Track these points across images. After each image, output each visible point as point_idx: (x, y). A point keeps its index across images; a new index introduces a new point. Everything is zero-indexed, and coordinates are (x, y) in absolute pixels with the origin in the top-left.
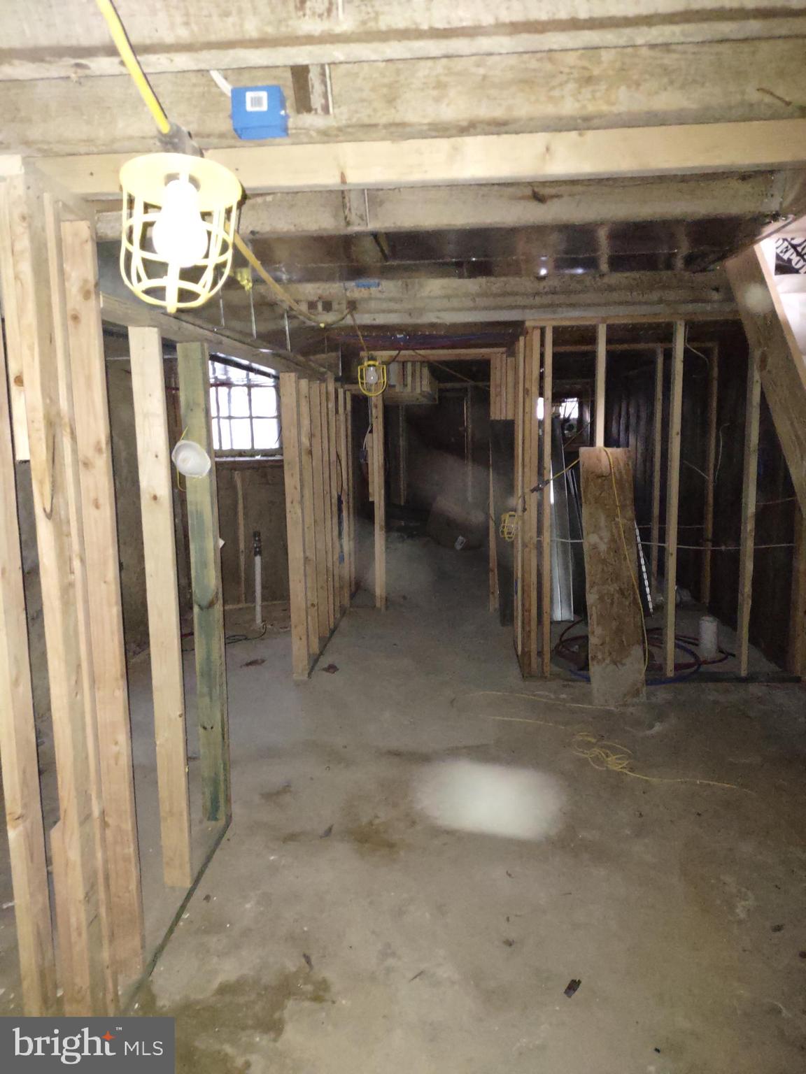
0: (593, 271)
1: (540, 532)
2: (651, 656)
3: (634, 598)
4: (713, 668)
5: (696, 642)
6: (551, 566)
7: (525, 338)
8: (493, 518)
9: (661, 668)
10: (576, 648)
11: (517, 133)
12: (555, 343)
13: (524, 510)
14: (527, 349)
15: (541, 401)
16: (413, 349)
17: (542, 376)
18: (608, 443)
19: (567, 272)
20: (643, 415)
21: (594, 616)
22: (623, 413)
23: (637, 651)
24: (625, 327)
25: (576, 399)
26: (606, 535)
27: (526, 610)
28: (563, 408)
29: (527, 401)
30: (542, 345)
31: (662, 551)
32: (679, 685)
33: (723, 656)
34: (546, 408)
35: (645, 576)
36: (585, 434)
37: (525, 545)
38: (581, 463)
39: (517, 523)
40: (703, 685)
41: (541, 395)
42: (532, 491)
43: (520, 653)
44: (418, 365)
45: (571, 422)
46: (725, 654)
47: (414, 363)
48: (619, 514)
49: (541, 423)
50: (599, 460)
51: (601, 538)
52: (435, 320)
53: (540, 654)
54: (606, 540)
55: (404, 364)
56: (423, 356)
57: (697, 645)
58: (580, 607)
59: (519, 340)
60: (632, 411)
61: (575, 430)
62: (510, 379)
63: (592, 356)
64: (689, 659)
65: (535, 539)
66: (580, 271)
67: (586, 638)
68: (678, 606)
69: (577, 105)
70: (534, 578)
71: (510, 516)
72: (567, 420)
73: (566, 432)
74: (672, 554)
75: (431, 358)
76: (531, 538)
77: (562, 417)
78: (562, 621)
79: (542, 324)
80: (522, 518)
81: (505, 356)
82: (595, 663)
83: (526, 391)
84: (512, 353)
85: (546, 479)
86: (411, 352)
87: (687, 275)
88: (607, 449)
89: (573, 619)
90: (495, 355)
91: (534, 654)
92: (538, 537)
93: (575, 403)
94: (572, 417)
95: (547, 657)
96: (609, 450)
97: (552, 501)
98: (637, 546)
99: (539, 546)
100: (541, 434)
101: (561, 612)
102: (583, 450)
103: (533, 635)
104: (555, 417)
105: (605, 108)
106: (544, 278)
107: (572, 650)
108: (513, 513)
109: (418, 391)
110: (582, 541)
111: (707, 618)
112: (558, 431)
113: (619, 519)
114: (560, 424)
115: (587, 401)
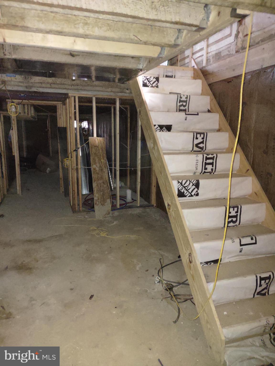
0: (90, 80)
1: (77, 165)
2: (113, 202)
3: (107, 185)
4: (130, 204)
5: (125, 197)
6: (81, 176)
7: (69, 99)
8: (60, 160)
9: (116, 206)
10: (90, 202)
11: (65, 36)
12: (79, 102)
13: (72, 157)
14: (70, 103)
15: (75, 122)
16: (28, 100)
17: (75, 112)
18: (98, 136)
19: (82, 79)
20: (108, 127)
21: (95, 191)
22: (102, 127)
23: (109, 201)
24: (101, 99)
25: (87, 121)
26: (98, 165)
27: (73, 191)
28: (83, 124)
29: (71, 121)
30: (75, 102)
31: (115, 170)
32: (121, 210)
33: (133, 201)
34: (77, 123)
35: (111, 179)
36: (90, 133)
37: (72, 169)
38: (90, 142)
39: (69, 162)
40: (128, 209)
41: (75, 119)
42: (74, 151)
43: (72, 205)
44: (29, 106)
45: (86, 129)
46: (134, 200)
47: (28, 105)
48: (102, 158)
49: (76, 129)
50: (95, 141)
51: (97, 166)
52: (36, 91)
53: (79, 205)
54: (98, 167)
55: (24, 105)
56: (31, 103)
57: (126, 198)
58: (91, 189)
59: (66, 100)
60: (105, 126)
61: (87, 132)
62: (64, 113)
63: (91, 107)
64: (123, 202)
65: (75, 168)
66: (86, 79)
67: (93, 198)
68: (120, 188)
69: (83, 31)
70: (76, 180)
71: (67, 159)
72: (84, 128)
73: (84, 132)
74: (118, 171)
75: (35, 104)
76: (74, 166)
77: (82, 127)
78: (85, 194)
79: (75, 95)
80: (71, 160)
81: (62, 105)
82: (96, 205)
83: (70, 118)
84: (64, 104)
85: (78, 147)
86: (27, 101)
87: (119, 84)
88: (97, 138)
89: (89, 193)
90: (59, 104)
91: (76, 205)
92: (76, 166)
93: (86, 122)
94: (86, 127)
95: (81, 205)
96: (98, 138)
97: (81, 155)
98: (108, 169)
99: (77, 169)
100: (76, 132)
101: (85, 191)
102: (90, 138)
103: (76, 199)
104: (80, 127)
105: (91, 33)
106: (74, 80)
107: (88, 202)
108: (68, 158)
109: (30, 115)
110: (91, 167)
111: (129, 190)
112: (81, 132)
113: (102, 160)
114: (82, 130)
115: (90, 122)
